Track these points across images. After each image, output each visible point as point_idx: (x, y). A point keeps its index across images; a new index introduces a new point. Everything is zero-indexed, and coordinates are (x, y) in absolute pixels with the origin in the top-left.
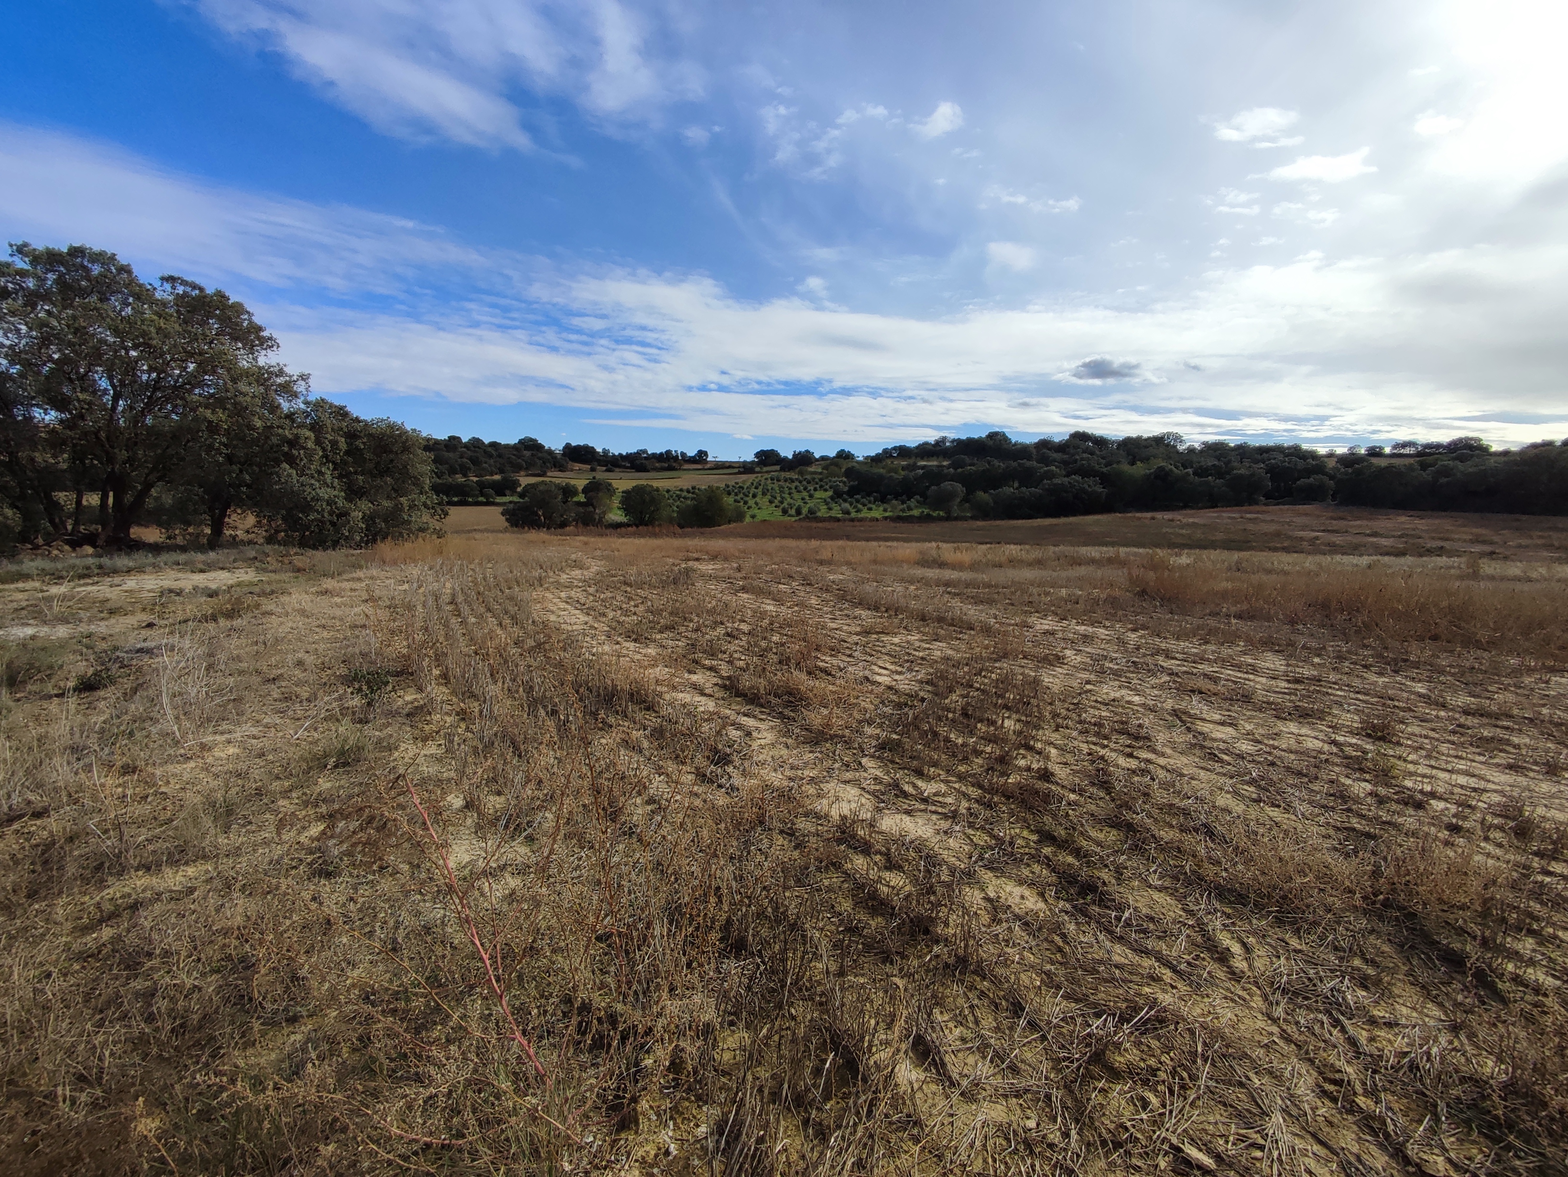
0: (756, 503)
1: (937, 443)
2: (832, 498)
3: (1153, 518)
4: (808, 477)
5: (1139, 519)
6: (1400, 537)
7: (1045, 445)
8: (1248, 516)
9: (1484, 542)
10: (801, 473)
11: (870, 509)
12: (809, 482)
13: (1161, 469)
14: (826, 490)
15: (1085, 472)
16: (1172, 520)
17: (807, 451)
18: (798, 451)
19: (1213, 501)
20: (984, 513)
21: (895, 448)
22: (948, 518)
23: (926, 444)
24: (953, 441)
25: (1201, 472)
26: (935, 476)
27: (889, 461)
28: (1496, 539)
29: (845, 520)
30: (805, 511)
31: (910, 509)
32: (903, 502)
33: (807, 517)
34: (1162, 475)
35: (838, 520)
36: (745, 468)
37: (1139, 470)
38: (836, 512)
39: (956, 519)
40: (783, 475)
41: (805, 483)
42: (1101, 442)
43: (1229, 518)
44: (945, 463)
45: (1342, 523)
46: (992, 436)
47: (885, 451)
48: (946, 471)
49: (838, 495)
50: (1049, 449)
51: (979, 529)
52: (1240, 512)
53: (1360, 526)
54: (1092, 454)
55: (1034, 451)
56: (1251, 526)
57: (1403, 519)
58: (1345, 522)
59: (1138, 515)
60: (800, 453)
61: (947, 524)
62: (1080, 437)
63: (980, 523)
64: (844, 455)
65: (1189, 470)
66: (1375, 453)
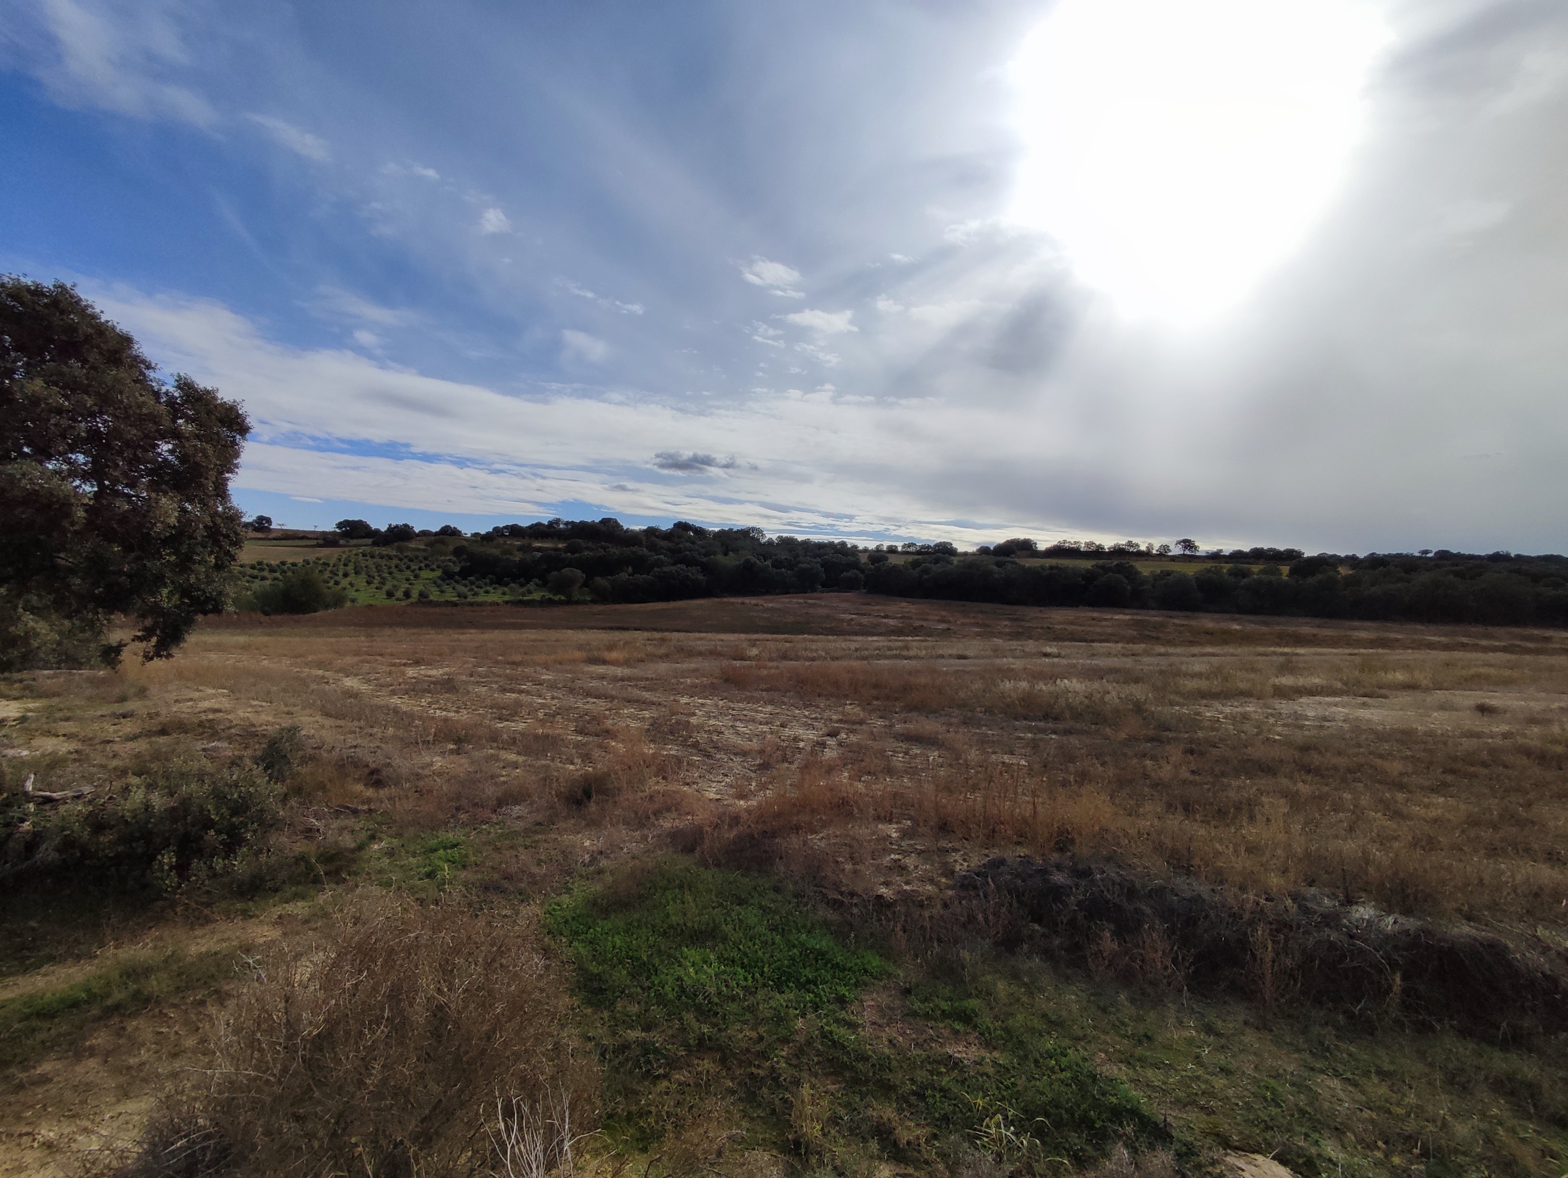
0: (351, 584)
1: (551, 524)
2: (440, 578)
3: (743, 603)
4: (409, 554)
5: (733, 603)
6: (901, 618)
7: (652, 532)
9: (945, 622)
10: (400, 549)
11: (487, 592)
12: (411, 560)
13: (747, 561)
14: (433, 570)
15: (690, 562)
16: (757, 605)
17: (406, 525)
18: (394, 524)
20: (602, 597)
21: (506, 527)
22: (569, 602)
23: (539, 524)
24: (567, 523)
25: (777, 564)
26: (553, 561)
27: (501, 541)
28: (951, 619)
29: (462, 604)
30: (415, 594)
31: (530, 592)
32: (522, 585)
33: (419, 602)
34: (748, 567)
35: (455, 604)
36: (326, 540)
37: (730, 561)
38: (450, 596)
39: (578, 603)
40: (377, 550)
41: (406, 560)
42: (700, 532)
43: (797, 603)
44: (560, 546)
45: (868, 608)
46: (605, 521)
47: (496, 529)
48: (563, 555)
49: (448, 576)
50: (657, 537)
51: (599, 613)
52: (805, 598)
53: (878, 610)
54: (693, 543)
55: (644, 538)
56: (812, 611)
57: (904, 604)
58: (870, 607)
59: (732, 600)
60: (397, 527)
61: (569, 608)
62: (682, 527)
63: (600, 608)
64: (448, 532)
65: (768, 563)
66: (892, 550)
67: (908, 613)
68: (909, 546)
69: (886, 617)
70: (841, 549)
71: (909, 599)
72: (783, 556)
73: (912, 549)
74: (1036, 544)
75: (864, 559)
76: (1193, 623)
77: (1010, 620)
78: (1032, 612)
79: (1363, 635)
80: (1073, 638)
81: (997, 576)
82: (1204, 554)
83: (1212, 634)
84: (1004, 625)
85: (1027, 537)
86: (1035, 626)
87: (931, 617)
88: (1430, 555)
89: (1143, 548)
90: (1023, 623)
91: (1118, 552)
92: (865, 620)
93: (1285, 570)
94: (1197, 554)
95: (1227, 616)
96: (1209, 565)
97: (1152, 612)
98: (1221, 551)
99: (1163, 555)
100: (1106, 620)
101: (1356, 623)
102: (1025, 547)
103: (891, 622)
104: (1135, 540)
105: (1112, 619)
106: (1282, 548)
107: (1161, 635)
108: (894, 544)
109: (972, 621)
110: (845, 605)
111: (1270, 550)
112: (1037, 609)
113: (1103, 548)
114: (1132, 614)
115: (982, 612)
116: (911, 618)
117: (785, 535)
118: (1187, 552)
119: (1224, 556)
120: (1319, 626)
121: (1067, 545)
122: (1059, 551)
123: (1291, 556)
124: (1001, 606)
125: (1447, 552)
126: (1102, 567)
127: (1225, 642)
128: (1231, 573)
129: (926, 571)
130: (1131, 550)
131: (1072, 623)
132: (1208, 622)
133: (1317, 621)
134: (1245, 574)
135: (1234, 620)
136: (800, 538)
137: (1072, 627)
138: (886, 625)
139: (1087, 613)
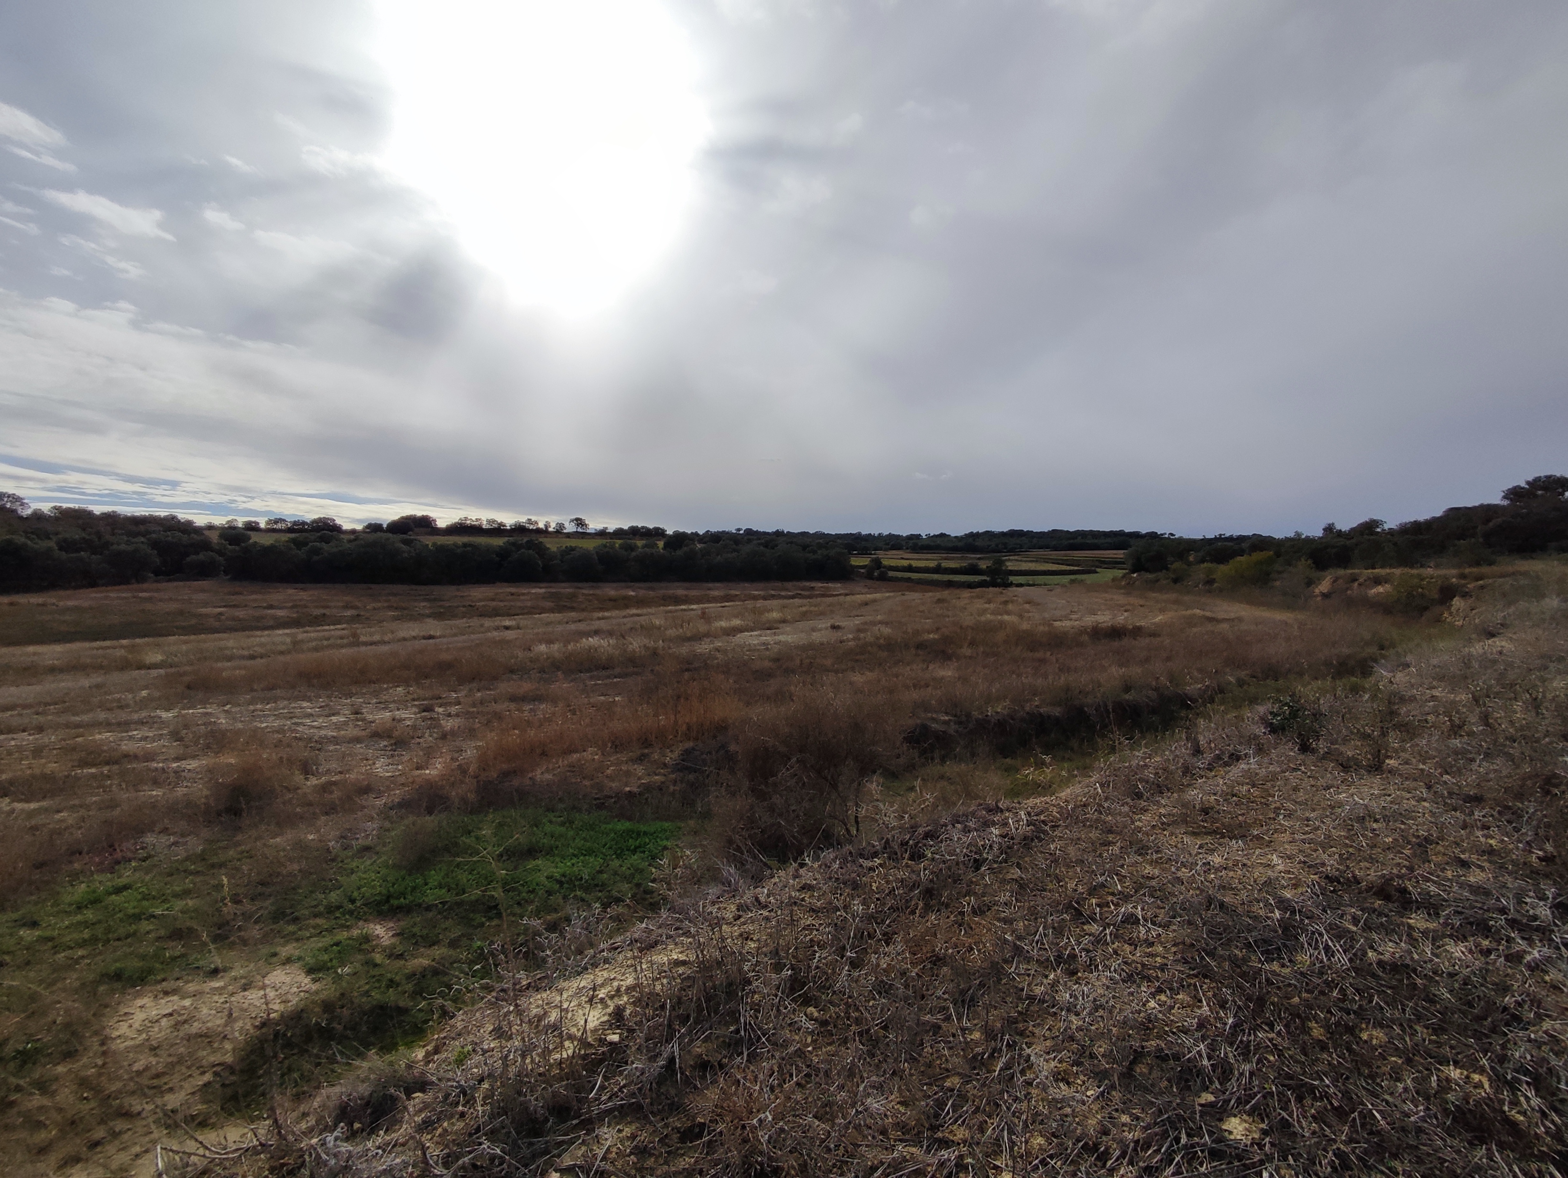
6: (292, 607)
8: (141, 595)
19: (92, 580)
43: (119, 598)
45: (240, 598)
52: (129, 591)
66: (252, 527)
67: (300, 600)
68: (276, 521)
69: (271, 607)
70: (171, 524)
71: (297, 585)
73: (279, 526)
74: (435, 521)
75: (214, 537)
76: (598, 592)
77: (425, 600)
78: (450, 591)
79: (716, 593)
80: (495, 613)
81: (406, 555)
82: (593, 531)
83: (615, 600)
84: (422, 606)
85: (425, 514)
86: (455, 604)
87: (332, 604)
88: (741, 532)
89: (541, 525)
90: (442, 603)
91: (519, 529)
92: (240, 613)
93: (661, 544)
94: (588, 531)
95: (623, 584)
96: (599, 542)
97: (563, 585)
98: (606, 528)
99: (559, 531)
100: (523, 594)
101: (710, 585)
102: (424, 524)
103: (280, 613)
104: (534, 518)
105: (529, 593)
106: (651, 527)
107: (575, 605)
108: (253, 519)
109: (386, 604)
110: (202, 596)
111: (643, 527)
112: (454, 588)
113: (504, 526)
114: (546, 587)
115: (395, 595)
116: (306, 607)
117: (65, 506)
118: (580, 530)
119: (609, 533)
120: (687, 589)
121: (468, 522)
122: (460, 529)
123: (658, 533)
124: (414, 587)
125: (751, 529)
126: (514, 544)
127: (627, 607)
128: (622, 547)
129: (316, 551)
130: (531, 527)
131: (493, 600)
132: (610, 590)
133: (687, 584)
134: (632, 548)
135: (628, 587)
136: (98, 509)
137: (494, 603)
138: (275, 618)
139: (505, 589)
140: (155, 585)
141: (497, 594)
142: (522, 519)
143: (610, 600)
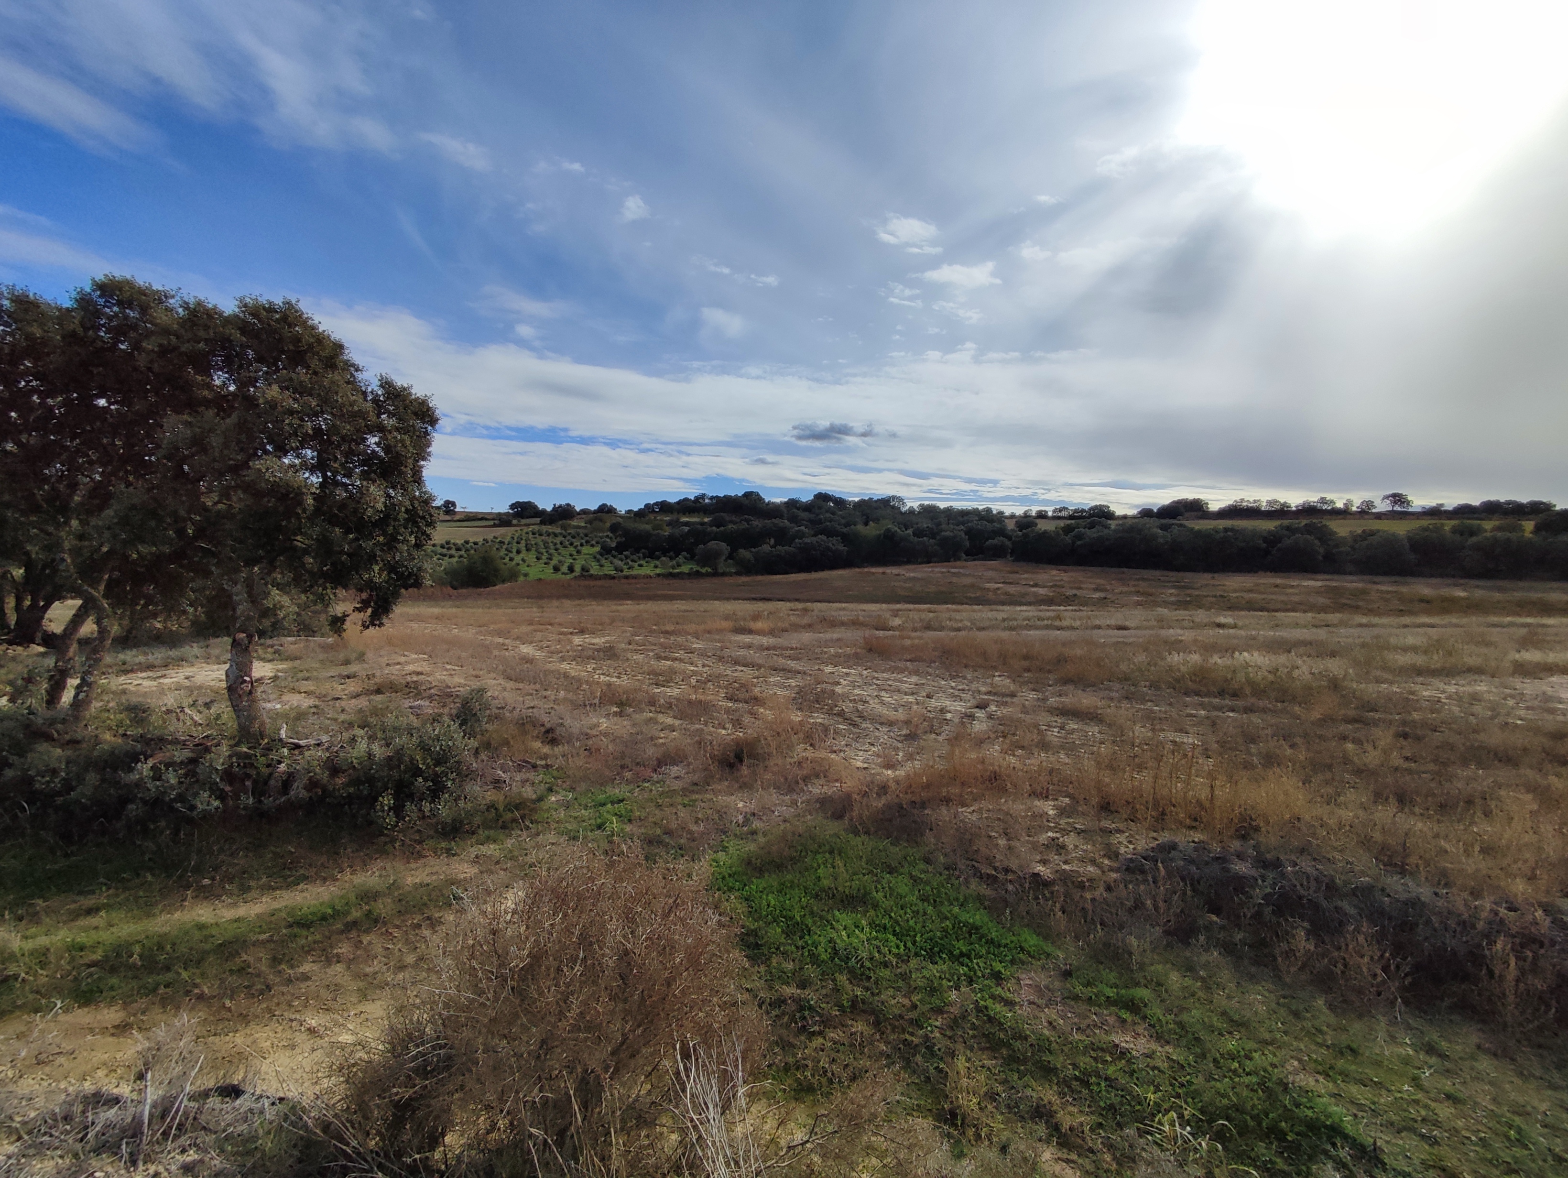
0: (523, 560)
1: (697, 499)
2: (599, 553)
3: (884, 573)
4: (572, 531)
5: (874, 573)
6: (1052, 587)
7: (792, 504)
8: (953, 570)
9: (1101, 590)
10: (564, 527)
11: (641, 566)
12: (574, 537)
13: (888, 530)
14: (592, 546)
15: (830, 533)
17: (568, 505)
18: (558, 504)
19: (928, 558)
20: (747, 569)
21: (656, 504)
22: (715, 574)
23: (686, 500)
24: (712, 498)
25: (918, 533)
26: (699, 536)
27: (652, 516)
28: (1108, 587)
29: (619, 577)
30: (578, 568)
31: (679, 565)
32: (671, 559)
33: (582, 576)
34: (889, 536)
35: (613, 578)
36: (502, 520)
37: (871, 531)
38: (609, 570)
39: (723, 574)
40: (544, 528)
41: (569, 537)
42: (840, 502)
43: (940, 572)
44: (706, 520)
45: (1015, 576)
46: (748, 495)
47: (647, 506)
48: (709, 529)
49: (606, 551)
50: (798, 509)
51: (744, 584)
52: (948, 567)
53: (1026, 579)
54: (833, 514)
55: (785, 511)
56: (955, 580)
57: (1054, 572)
58: (1018, 576)
59: (873, 570)
60: (560, 506)
61: (716, 580)
62: (822, 498)
63: (744, 579)
64: (605, 510)
65: (910, 531)
66: (1042, 515)
67: (1060, 581)
68: (1061, 510)
69: (1036, 585)
70: (986, 516)
71: (1061, 567)
72: (925, 524)
73: (1063, 514)
74: (1207, 504)
75: (1010, 525)
76: (1404, 589)
77: (1173, 587)
78: (1204, 578)
80: (1251, 607)
81: (1161, 540)
82: (1419, 510)
83: (1428, 602)
84: (1170, 593)
85: (1197, 497)
86: (1206, 594)
87: (1085, 586)
89: (1340, 505)
90: (1191, 591)
91: (1308, 510)
92: (1012, 589)
93: (1529, 525)
94: (1410, 510)
95: (1448, 581)
96: (1425, 522)
97: (1351, 578)
98: (1442, 505)
99: (1365, 512)
100: (1292, 587)
102: (1195, 508)
103: (1041, 591)
104: (1329, 496)
105: (1298, 586)
106: (1524, 500)
107: (1361, 603)
108: (1043, 508)
109: (1133, 589)
110: (990, 574)
111: (1508, 503)
112: (1209, 575)
113: (1289, 507)
114: (1325, 580)
115: (1143, 579)
116: (1063, 587)
117: (926, 503)
118: (1397, 508)
119: (1446, 511)
121: (1245, 504)
122: (1234, 512)
123: (1537, 509)
124: (1165, 573)
126: (1288, 528)
128: (1454, 530)
129: (1079, 537)
130: (1325, 507)
131: (1250, 591)
132: (1424, 588)
134: (1473, 532)
135: (1455, 585)
136: (942, 505)
137: (1251, 595)
138: (1035, 594)
139: (1267, 580)
140: (965, 564)
141: (1258, 585)
142: (1313, 498)
143: (1422, 601)
